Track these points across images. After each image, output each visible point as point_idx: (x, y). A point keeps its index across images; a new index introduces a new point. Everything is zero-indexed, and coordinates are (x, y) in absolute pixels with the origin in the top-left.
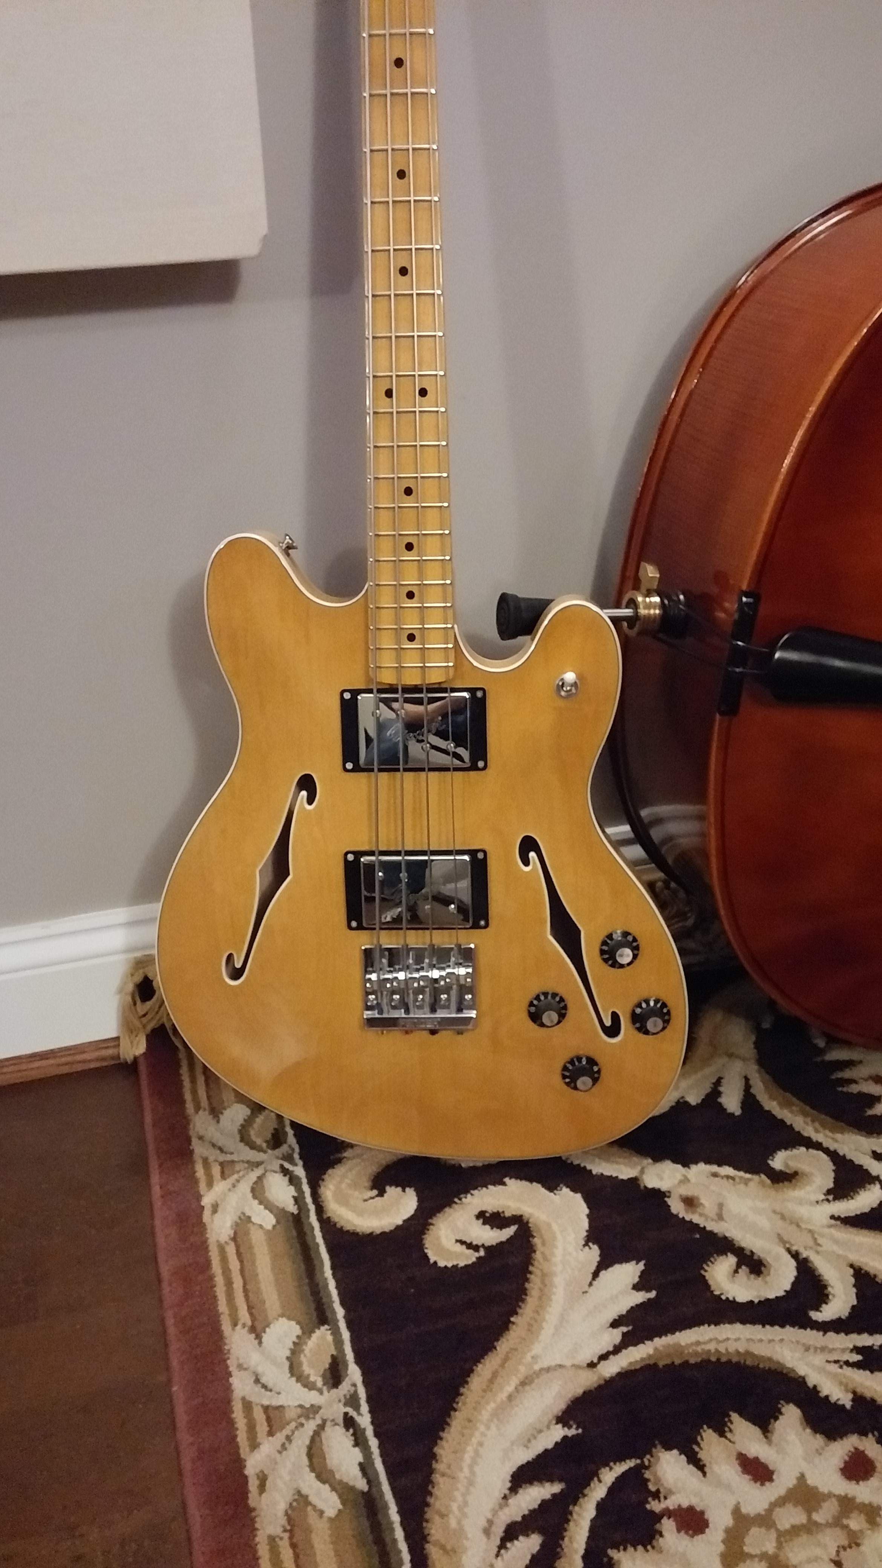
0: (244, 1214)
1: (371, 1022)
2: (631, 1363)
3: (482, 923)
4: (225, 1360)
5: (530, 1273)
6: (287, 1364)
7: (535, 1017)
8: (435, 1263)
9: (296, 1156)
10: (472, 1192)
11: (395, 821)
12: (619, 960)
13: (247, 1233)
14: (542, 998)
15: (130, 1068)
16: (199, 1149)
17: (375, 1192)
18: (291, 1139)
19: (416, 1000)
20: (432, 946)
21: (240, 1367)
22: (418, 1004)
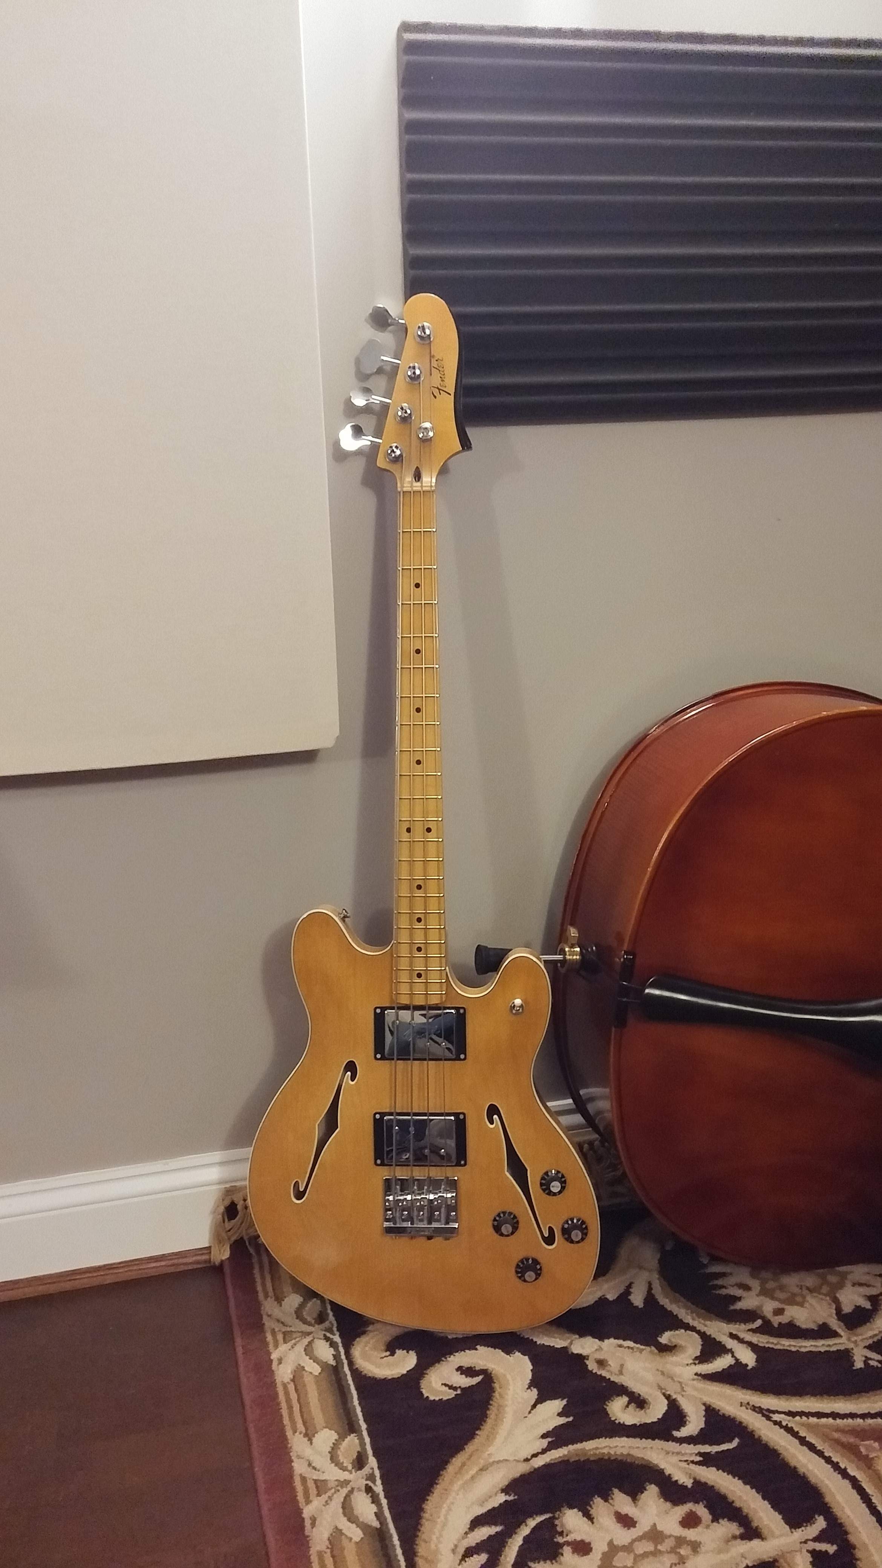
0: (299, 1365)
1: (389, 1230)
2: (551, 1460)
3: (463, 1162)
4: (289, 1453)
5: (491, 1405)
6: (329, 1455)
7: (497, 1229)
8: (427, 1397)
9: (335, 1329)
10: (455, 1354)
11: (407, 1094)
12: (552, 1189)
13: (302, 1377)
14: (502, 1215)
15: (219, 1269)
16: (268, 1323)
17: (388, 1353)
18: (331, 1317)
19: (418, 1215)
20: (429, 1178)
21: (299, 1457)
22: (420, 1218)
